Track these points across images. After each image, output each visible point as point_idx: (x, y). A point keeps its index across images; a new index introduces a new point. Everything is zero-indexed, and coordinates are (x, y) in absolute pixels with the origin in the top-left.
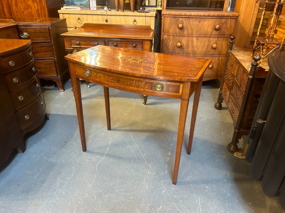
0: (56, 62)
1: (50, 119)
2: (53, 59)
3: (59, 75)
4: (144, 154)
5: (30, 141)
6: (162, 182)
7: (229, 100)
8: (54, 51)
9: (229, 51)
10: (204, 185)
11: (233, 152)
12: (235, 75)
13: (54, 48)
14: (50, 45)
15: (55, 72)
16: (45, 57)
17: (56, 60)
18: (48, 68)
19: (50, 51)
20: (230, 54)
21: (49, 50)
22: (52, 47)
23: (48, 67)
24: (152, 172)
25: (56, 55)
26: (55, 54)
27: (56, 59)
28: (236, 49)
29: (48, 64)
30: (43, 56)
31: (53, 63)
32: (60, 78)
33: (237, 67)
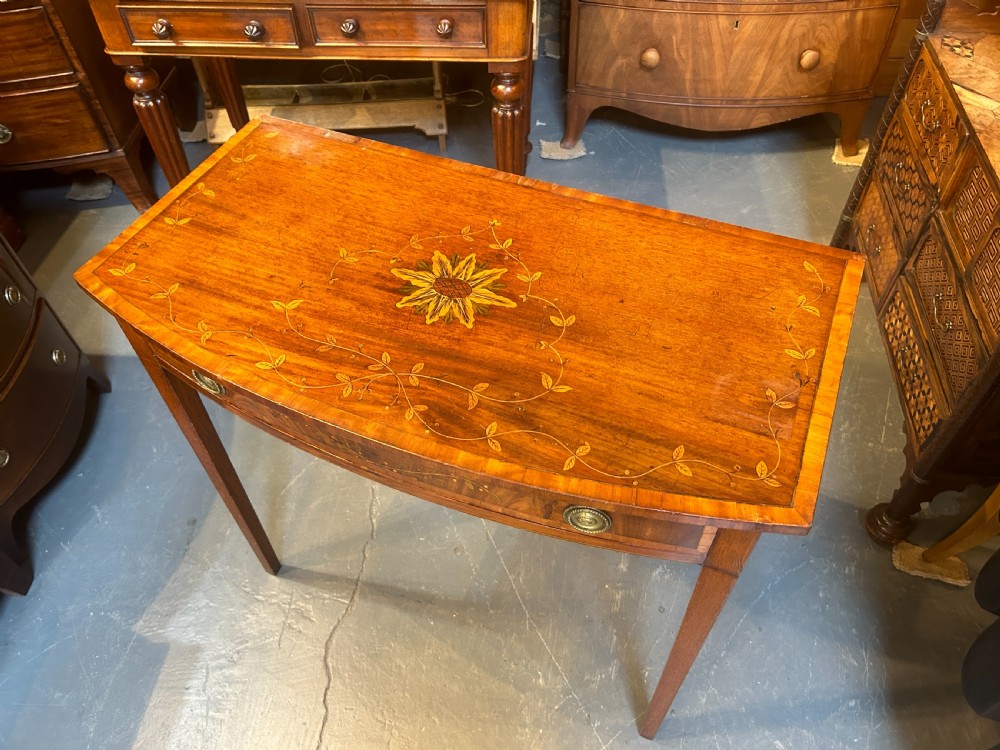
0: (90, 91)
1: (114, 384)
2: (69, 80)
3: (117, 145)
4: (519, 574)
6: (598, 729)
7: (893, 300)
8: (65, 40)
9: (921, 35)
10: (767, 733)
11: (887, 544)
12: (944, 192)
13: (58, 24)
14: (35, 15)
15: (96, 134)
16: (30, 75)
17: (86, 83)
18: (60, 121)
19: (45, 41)
20: (926, 56)
21: (39, 40)
22: (47, 22)
23: (59, 117)
24: (556, 673)
25: (79, 57)
26: (72, 53)
27: (82, 75)
28: (957, 23)
29: (54, 104)
30: (21, 69)
31: (75, 95)
32: (127, 155)
33: (960, 158)
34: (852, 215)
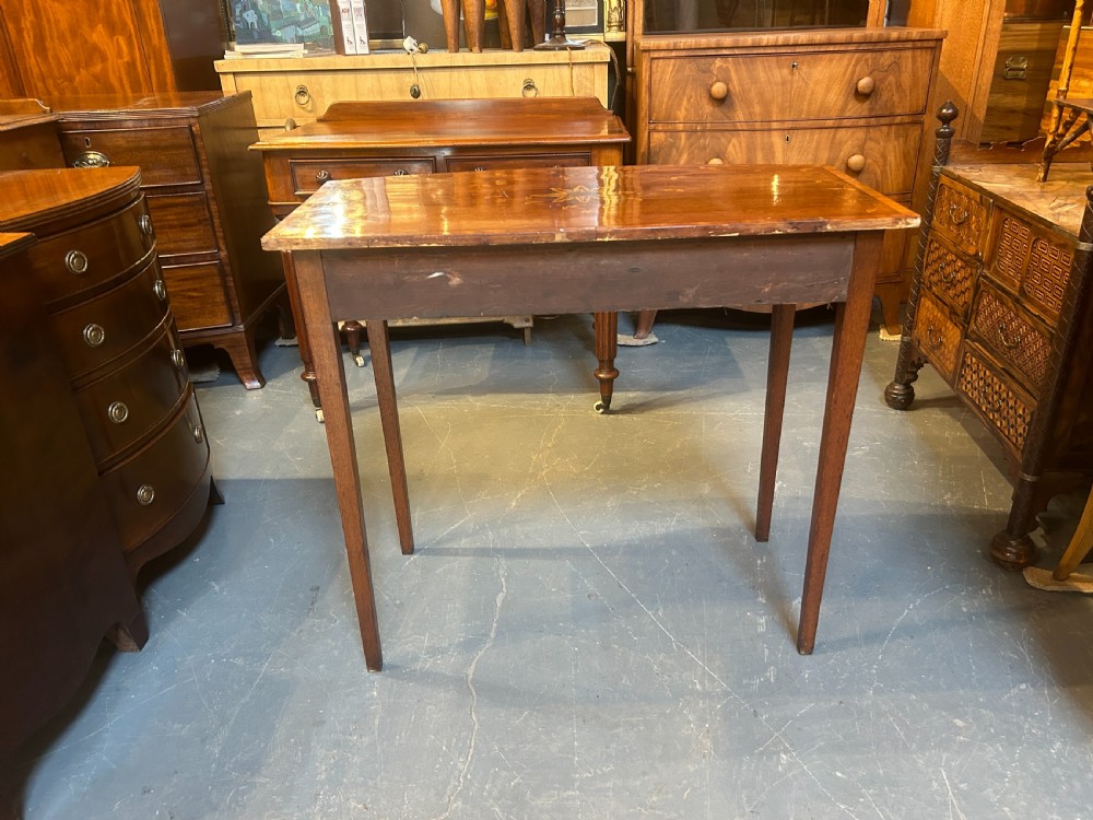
0: (228, 268)
2: (213, 257)
3: (240, 321)
4: (658, 610)
5: (162, 594)
6: (766, 720)
7: (964, 362)
8: (216, 221)
9: (937, 168)
10: (944, 713)
12: (984, 255)
13: (214, 207)
14: (197, 198)
15: (224, 308)
16: (178, 251)
17: (226, 261)
18: (195, 294)
19: (200, 222)
20: (944, 180)
21: (195, 220)
22: (205, 206)
23: (195, 290)
24: (712, 680)
25: (224, 238)
26: (220, 234)
27: (223, 254)
28: (964, 157)
29: (194, 278)
30: (172, 246)
31: (215, 271)
32: (245, 332)
33: (991, 221)
34: (910, 335)
